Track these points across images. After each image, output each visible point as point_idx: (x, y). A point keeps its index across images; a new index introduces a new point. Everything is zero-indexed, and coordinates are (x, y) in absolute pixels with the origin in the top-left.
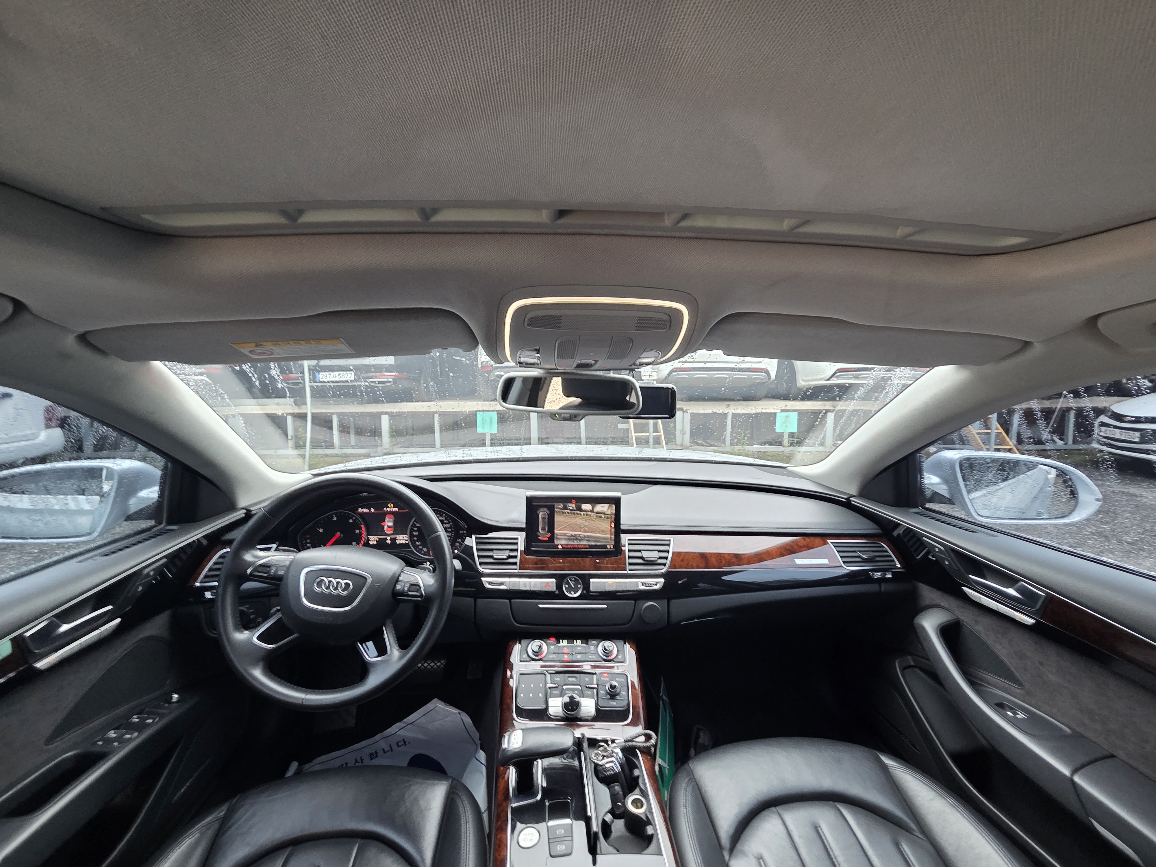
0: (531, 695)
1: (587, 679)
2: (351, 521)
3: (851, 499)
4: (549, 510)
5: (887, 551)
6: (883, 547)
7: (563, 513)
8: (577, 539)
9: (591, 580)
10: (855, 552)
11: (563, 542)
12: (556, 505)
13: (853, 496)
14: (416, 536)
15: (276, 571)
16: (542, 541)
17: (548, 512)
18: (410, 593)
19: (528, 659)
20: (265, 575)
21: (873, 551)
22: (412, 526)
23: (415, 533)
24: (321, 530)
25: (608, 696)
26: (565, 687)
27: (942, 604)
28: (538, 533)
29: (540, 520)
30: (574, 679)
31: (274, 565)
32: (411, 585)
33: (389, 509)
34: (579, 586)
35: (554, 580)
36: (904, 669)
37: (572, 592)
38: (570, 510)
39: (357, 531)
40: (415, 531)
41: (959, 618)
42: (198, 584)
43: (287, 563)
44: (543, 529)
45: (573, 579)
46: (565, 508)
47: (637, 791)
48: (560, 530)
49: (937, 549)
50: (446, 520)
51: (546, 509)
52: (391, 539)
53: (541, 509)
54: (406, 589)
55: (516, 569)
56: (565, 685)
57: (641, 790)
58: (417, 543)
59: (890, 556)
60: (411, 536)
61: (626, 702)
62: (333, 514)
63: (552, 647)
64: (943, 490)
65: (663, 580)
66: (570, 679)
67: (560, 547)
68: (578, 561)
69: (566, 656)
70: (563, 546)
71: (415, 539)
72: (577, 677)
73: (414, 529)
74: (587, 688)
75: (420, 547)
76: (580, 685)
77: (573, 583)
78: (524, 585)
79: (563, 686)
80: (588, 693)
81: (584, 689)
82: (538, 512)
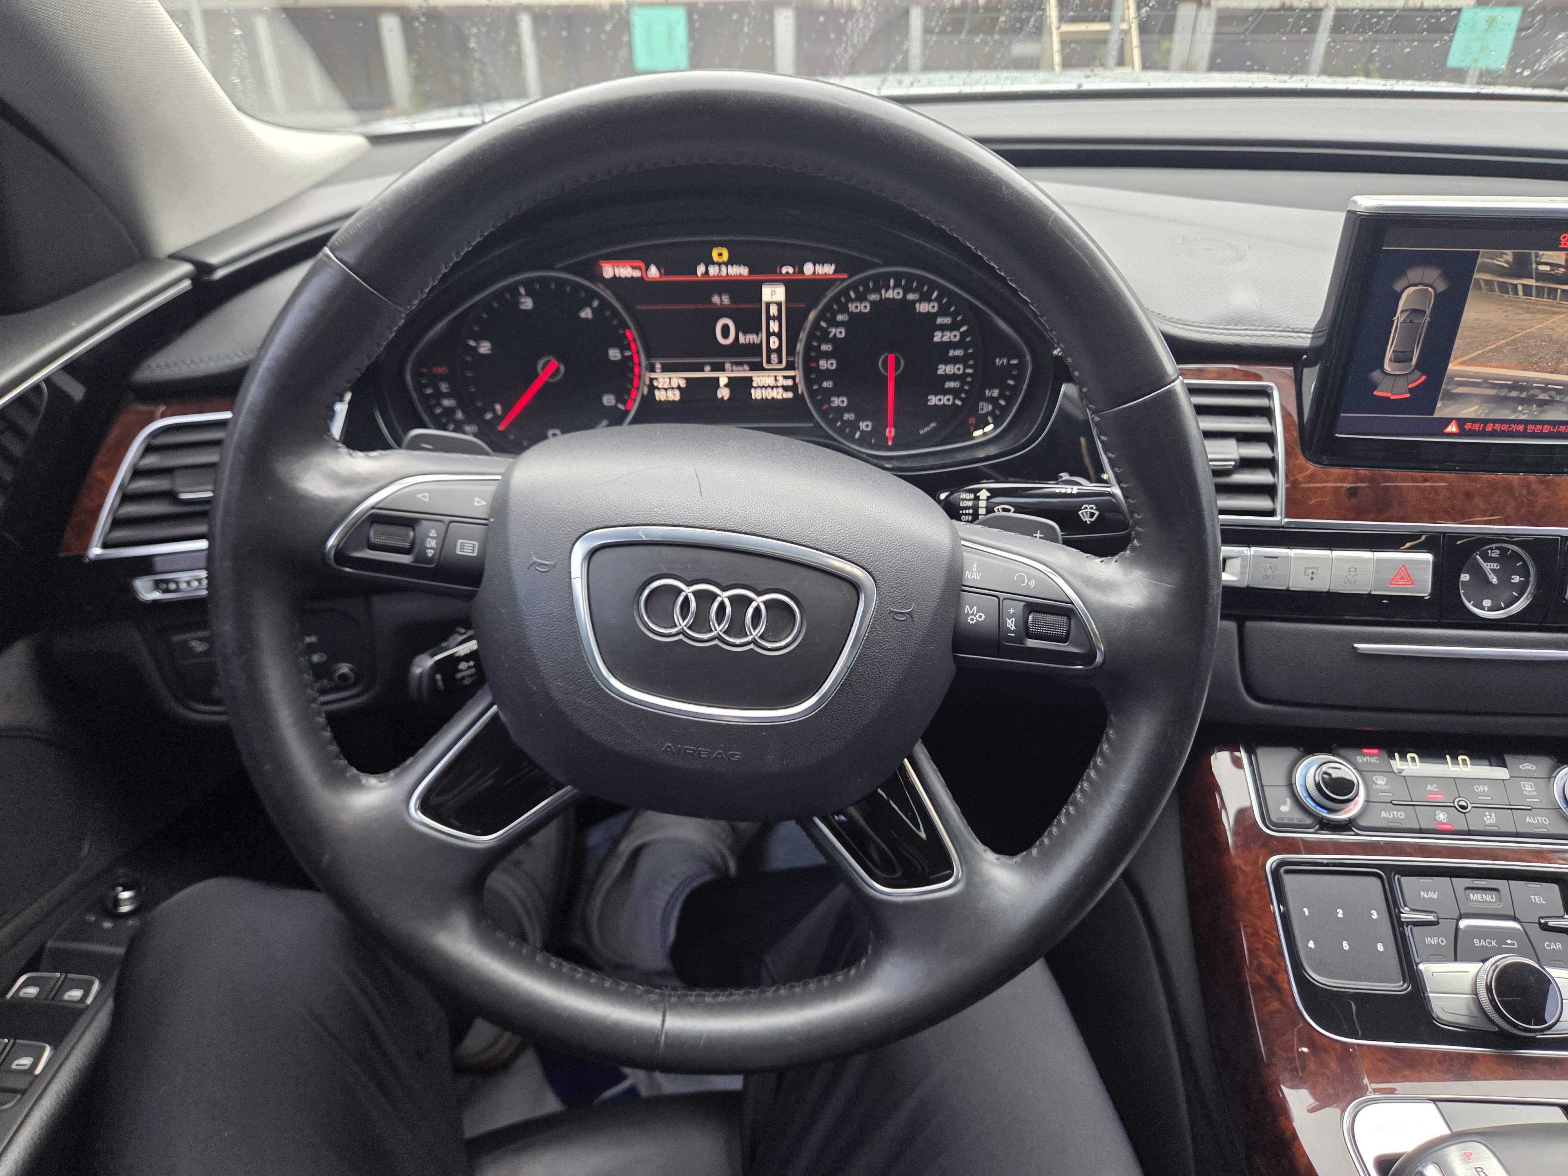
0: (1346, 946)
1: (1537, 899)
2: (586, 314)
4: (1445, 275)
7: (1504, 288)
8: (1530, 400)
11: (1470, 411)
12: (1485, 257)
14: (827, 374)
15: (445, 539)
16: (1387, 405)
17: (1441, 287)
18: (1031, 643)
20: (406, 559)
22: (811, 337)
23: (823, 364)
24: (485, 348)
26: (1463, 924)
28: (1376, 375)
29: (1399, 317)
30: (1488, 897)
31: (435, 516)
32: (1032, 608)
33: (713, 271)
34: (1521, 580)
35: (1429, 557)
37: (1487, 603)
38: (1542, 277)
39: (614, 354)
40: (827, 356)
42: (96, 551)
43: (482, 504)
44: (1401, 358)
45: (1496, 554)
46: (1521, 268)
48: (1472, 362)
50: (943, 311)
51: (1432, 275)
52: (732, 383)
53: (1414, 274)
54: (1011, 624)
55: (1271, 513)
56: (1461, 917)
58: (838, 401)
60: (812, 374)
62: (516, 285)
63: (1380, 779)
66: (1475, 896)
67: (1452, 428)
68: (1527, 485)
69: (1442, 816)
70: (1468, 426)
71: (825, 384)
72: (1496, 890)
73: (825, 347)
74: (1545, 927)
75: (846, 416)
76: (1514, 919)
77: (1495, 566)
78: (1310, 571)
79: (1458, 920)
80: (1553, 946)
81: (1535, 931)
82: (1398, 287)
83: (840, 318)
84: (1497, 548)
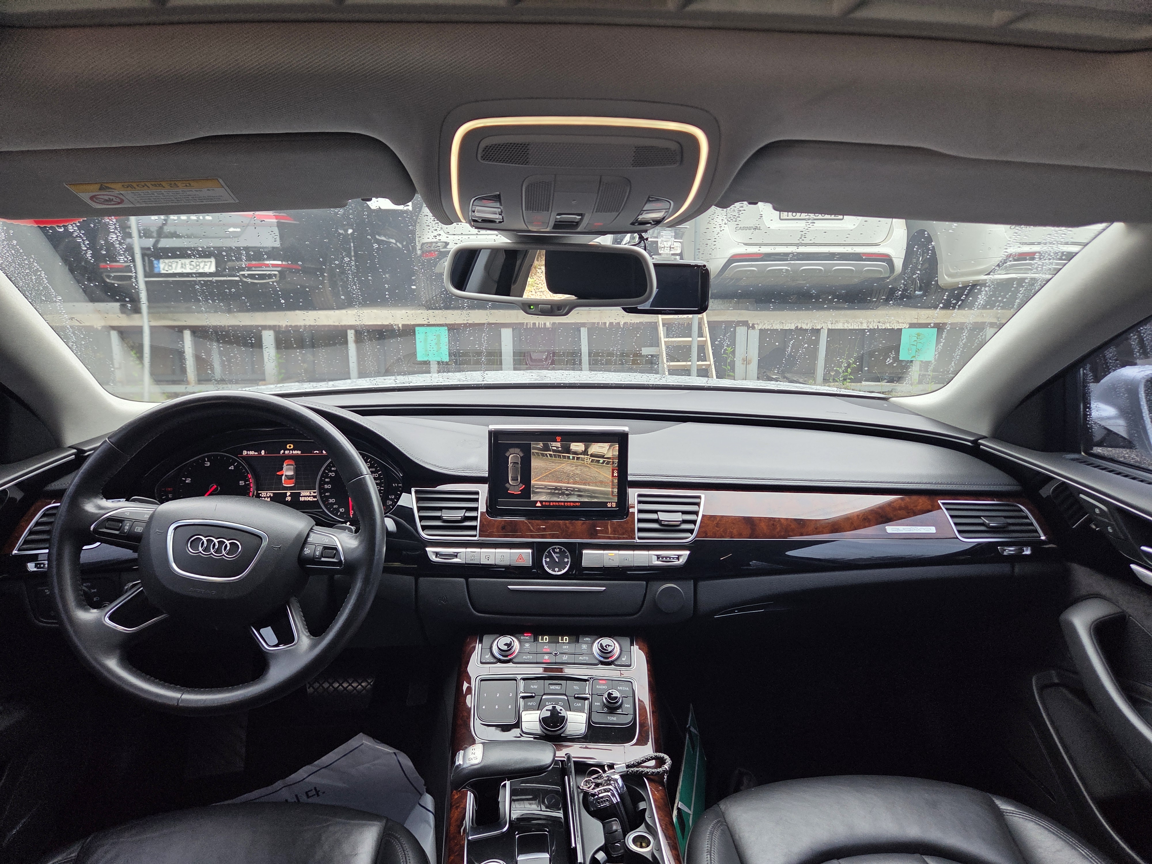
0: (496, 706)
1: (576, 687)
2: (232, 468)
3: (980, 441)
4: (522, 450)
5: (1027, 517)
6: (1021, 510)
7: (543, 455)
8: (563, 494)
9: (584, 552)
10: (979, 517)
11: (543, 498)
12: (533, 444)
13: (984, 438)
14: (327, 490)
15: (131, 527)
16: (513, 496)
17: (522, 455)
18: (323, 559)
19: (495, 661)
20: (117, 532)
21: (1005, 517)
22: (322, 476)
23: (326, 486)
24: (188, 481)
25: (606, 710)
26: (544, 697)
27: (1103, 592)
28: (507, 485)
29: (510, 465)
30: (558, 687)
31: (129, 519)
32: (325, 548)
33: (287, 452)
34: (566, 560)
35: (530, 551)
36: (1042, 689)
37: (557, 569)
38: (554, 451)
39: (242, 483)
40: (328, 483)
41: (1123, 611)
42: (15, 552)
43: (146, 517)
44: (515, 479)
45: (558, 550)
46: (546, 448)
47: (643, 827)
48: (539, 480)
49: (1097, 511)
51: (518, 450)
52: (292, 495)
53: (512, 450)
54: (317, 553)
55: (475, 536)
56: (544, 694)
57: (648, 826)
58: (331, 501)
59: (1032, 524)
60: (322, 491)
61: (630, 717)
62: (204, 457)
63: (527, 645)
64: (1120, 427)
65: (688, 552)
66: (552, 687)
67: (539, 504)
68: (565, 525)
69: (546, 657)
70: (544, 503)
71: (327, 494)
72: (561, 684)
73: (327, 480)
74: (576, 698)
75: (335, 506)
76: (565, 695)
77: (558, 555)
78: (487, 557)
79: (542, 696)
80: (577, 705)
81: (572, 699)
82: (507, 454)
83: (333, 469)
84: (558, 548)
